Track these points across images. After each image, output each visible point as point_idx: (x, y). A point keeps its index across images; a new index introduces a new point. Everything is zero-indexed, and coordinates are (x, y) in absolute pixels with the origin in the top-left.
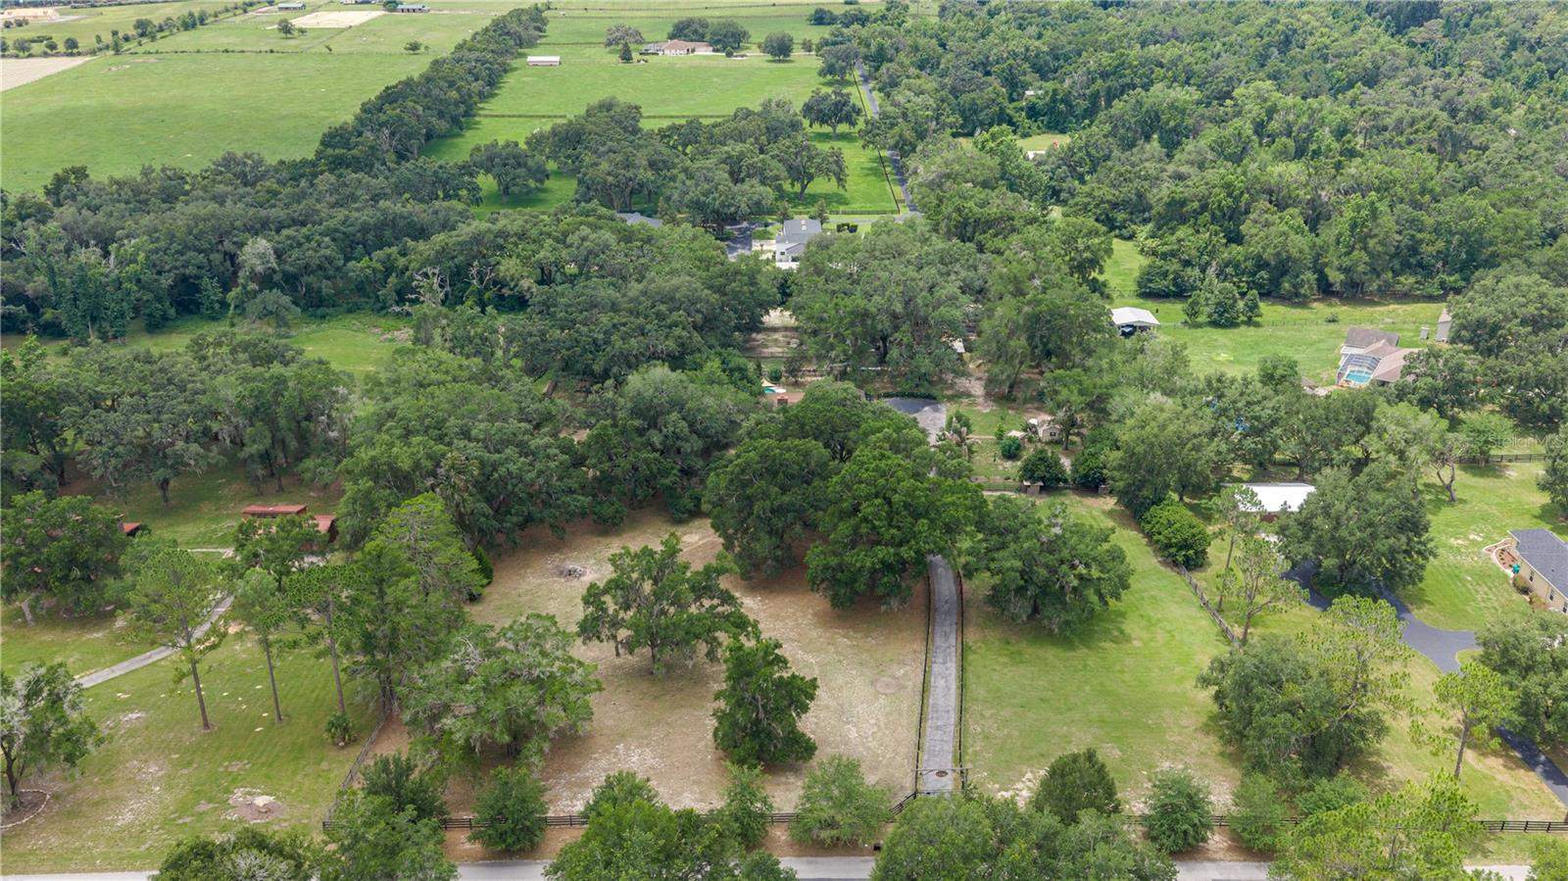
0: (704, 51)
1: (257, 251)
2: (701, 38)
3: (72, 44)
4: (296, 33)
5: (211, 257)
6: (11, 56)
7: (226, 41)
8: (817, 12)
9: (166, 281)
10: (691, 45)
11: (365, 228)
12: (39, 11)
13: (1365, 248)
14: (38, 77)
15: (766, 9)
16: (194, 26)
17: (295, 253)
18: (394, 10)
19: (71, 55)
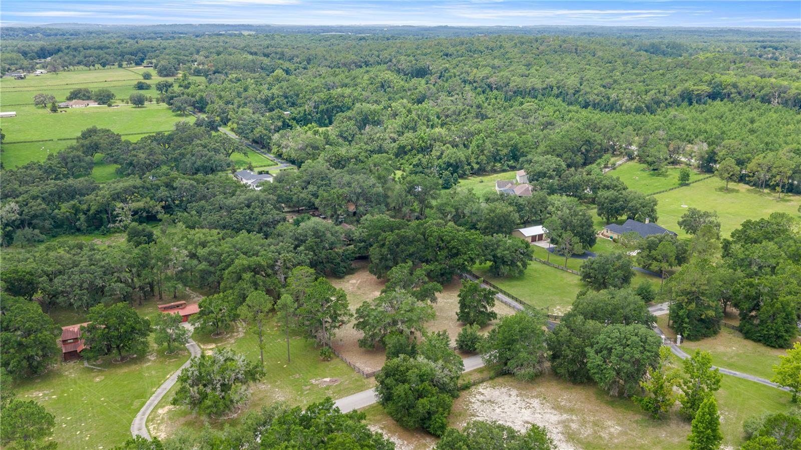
1: (10, 209)
2: (89, 98)
10: (86, 102)
13: (484, 155)
17: (25, 209)
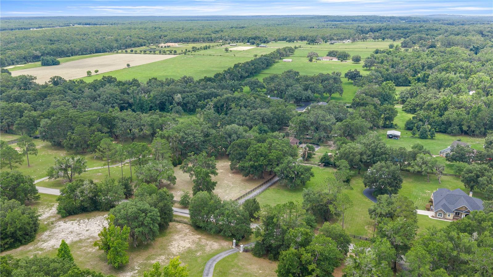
0: (335, 60)
1: (178, 97)
2: (336, 56)
3: (175, 52)
4: (229, 51)
5: (169, 98)
6: (161, 54)
7: (213, 53)
8: (376, 50)
9: (158, 102)
11: (205, 94)
12: (174, 44)
13: (475, 120)
14: (165, 59)
15: (364, 49)
16: (207, 49)
17: (187, 98)
18: (258, 46)
19: (175, 54)
